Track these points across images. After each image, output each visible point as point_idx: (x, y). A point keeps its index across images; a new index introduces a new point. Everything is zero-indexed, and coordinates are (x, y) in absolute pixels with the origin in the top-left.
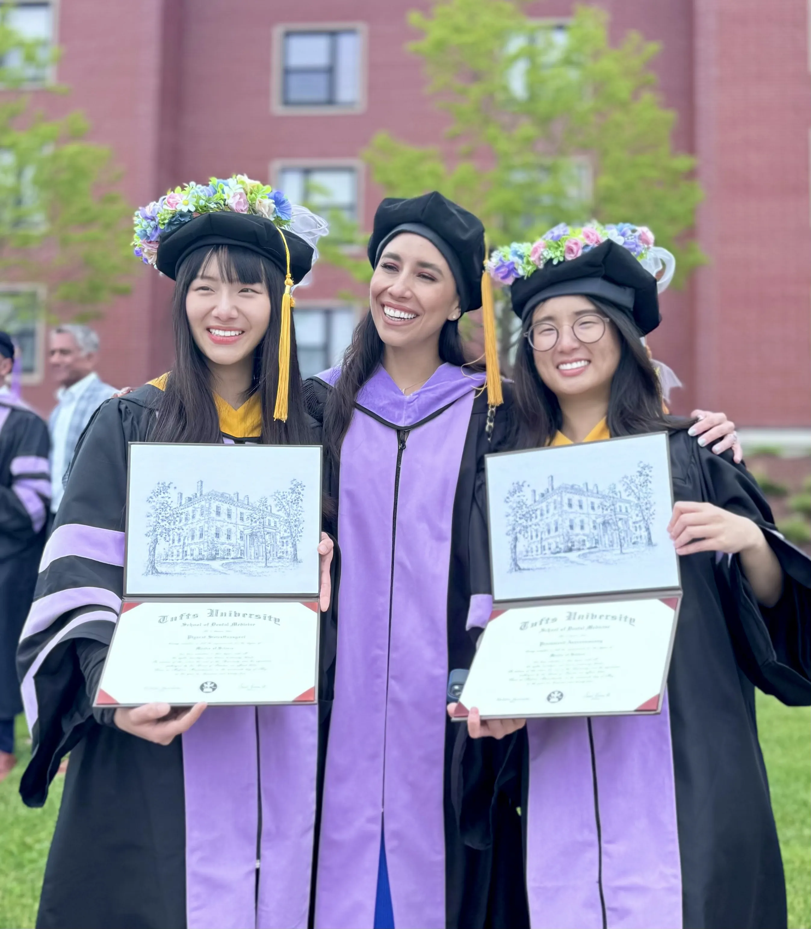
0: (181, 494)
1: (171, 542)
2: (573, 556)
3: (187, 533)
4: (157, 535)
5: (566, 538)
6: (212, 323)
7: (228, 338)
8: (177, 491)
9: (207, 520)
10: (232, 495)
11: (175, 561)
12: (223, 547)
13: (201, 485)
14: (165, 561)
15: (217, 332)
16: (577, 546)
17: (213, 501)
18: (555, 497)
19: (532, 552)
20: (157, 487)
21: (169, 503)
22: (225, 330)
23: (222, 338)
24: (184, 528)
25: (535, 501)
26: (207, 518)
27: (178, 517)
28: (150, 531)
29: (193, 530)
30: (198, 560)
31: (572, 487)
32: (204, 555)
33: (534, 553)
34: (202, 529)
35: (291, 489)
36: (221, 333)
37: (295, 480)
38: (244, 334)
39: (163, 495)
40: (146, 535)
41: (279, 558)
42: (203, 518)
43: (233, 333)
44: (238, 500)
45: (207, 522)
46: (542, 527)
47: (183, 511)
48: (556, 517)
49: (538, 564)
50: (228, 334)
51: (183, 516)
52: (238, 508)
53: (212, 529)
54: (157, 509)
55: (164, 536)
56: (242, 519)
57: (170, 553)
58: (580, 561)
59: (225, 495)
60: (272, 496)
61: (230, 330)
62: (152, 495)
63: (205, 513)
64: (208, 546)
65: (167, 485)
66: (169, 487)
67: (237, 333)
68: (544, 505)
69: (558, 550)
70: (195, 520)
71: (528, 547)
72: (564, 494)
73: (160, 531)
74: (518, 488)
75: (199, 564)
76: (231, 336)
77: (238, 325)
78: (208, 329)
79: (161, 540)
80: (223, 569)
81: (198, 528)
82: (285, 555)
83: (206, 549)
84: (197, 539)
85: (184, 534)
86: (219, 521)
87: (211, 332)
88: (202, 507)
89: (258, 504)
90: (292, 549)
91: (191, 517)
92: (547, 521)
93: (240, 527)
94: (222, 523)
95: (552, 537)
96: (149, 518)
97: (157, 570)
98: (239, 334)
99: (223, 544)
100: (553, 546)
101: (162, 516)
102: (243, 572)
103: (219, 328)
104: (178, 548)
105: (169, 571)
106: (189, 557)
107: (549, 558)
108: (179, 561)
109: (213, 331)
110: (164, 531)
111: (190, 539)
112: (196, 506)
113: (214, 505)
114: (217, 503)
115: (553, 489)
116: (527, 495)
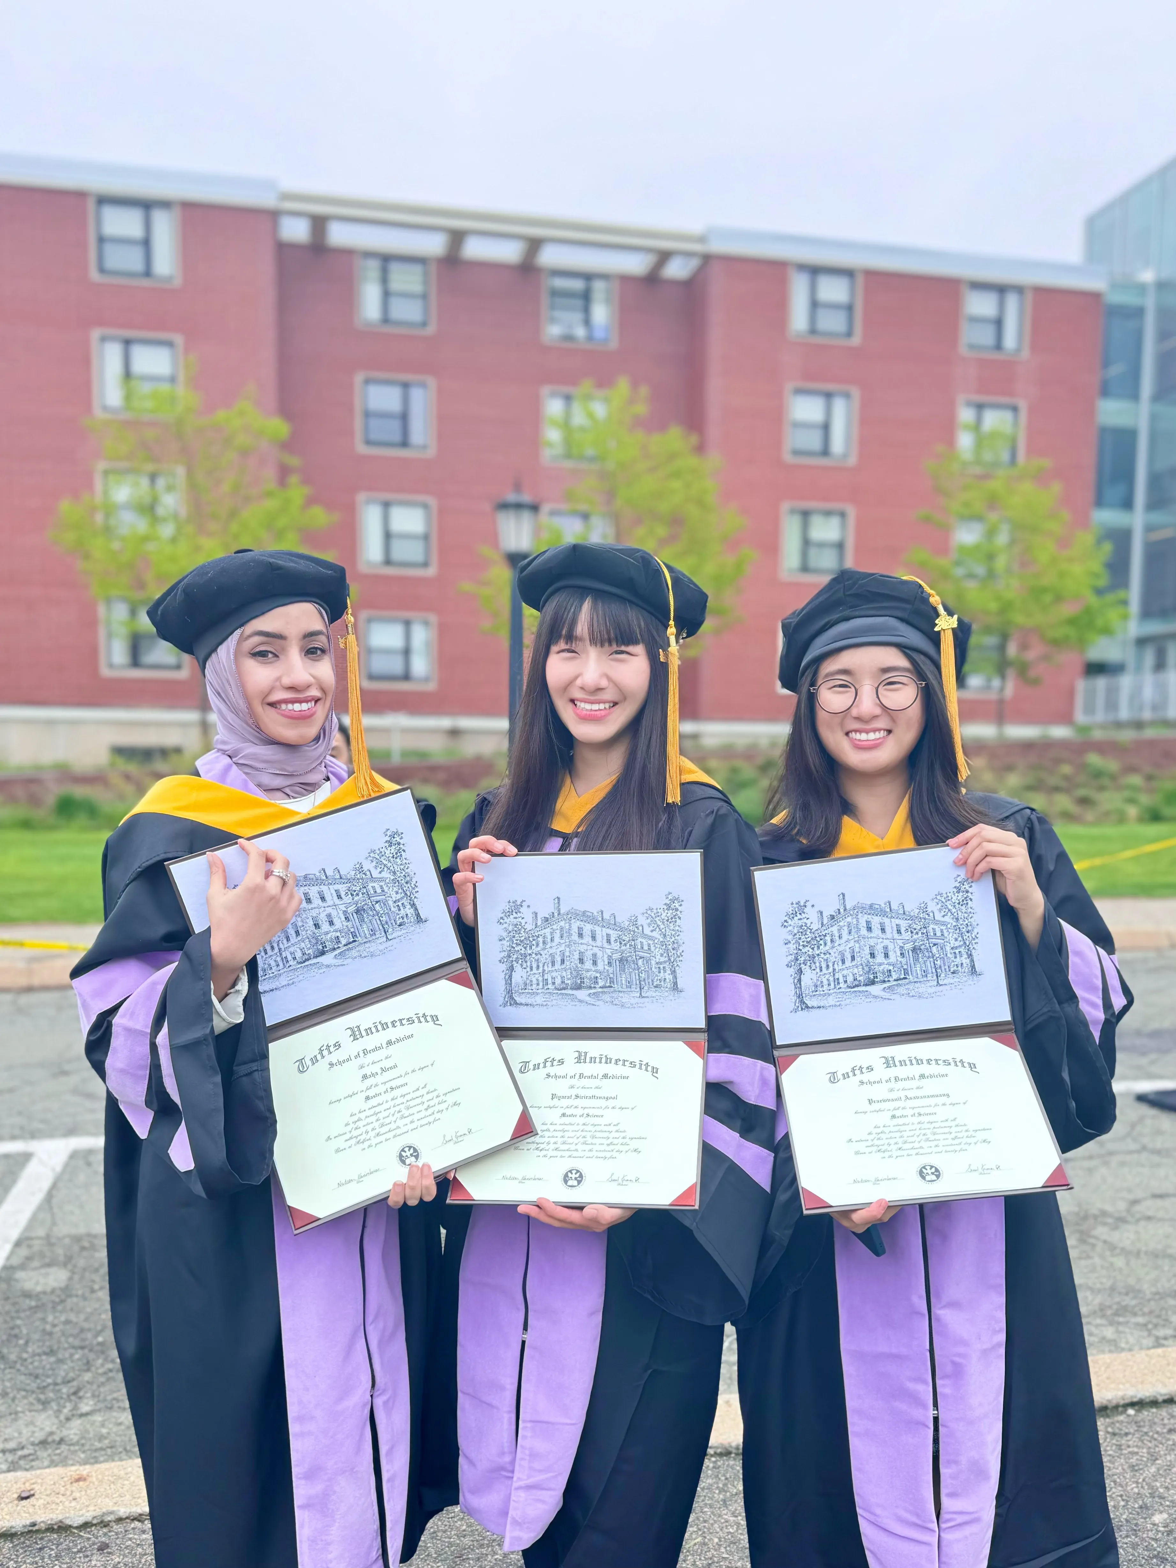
0: (536, 914)
1: (528, 969)
2: (875, 989)
3: (546, 959)
4: (512, 961)
5: (867, 969)
6: (577, 694)
7: (595, 713)
8: (532, 910)
9: (567, 943)
10: (596, 914)
11: (534, 991)
12: (588, 974)
13: (559, 903)
14: (523, 991)
15: (582, 705)
16: (880, 977)
17: (573, 921)
18: (849, 919)
19: (822, 986)
20: (508, 907)
21: (523, 925)
22: (592, 703)
23: (588, 713)
24: (542, 952)
25: (822, 925)
26: (567, 941)
27: (534, 940)
28: (505, 957)
29: (552, 956)
30: (561, 990)
31: (871, 906)
32: (567, 984)
33: (826, 987)
34: (563, 953)
35: (665, 904)
36: (588, 706)
37: (670, 893)
38: (617, 706)
39: (515, 915)
40: (500, 961)
41: (656, 987)
42: (563, 941)
43: (602, 706)
44: (602, 918)
45: (569, 946)
46: (834, 957)
47: (539, 933)
48: (852, 944)
49: (831, 1000)
50: (595, 707)
51: (541, 939)
52: (604, 929)
53: (575, 953)
54: (510, 932)
55: (520, 962)
56: (609, 941)
57: (528, 982)
58: (886, 995)
59: (587, 913)
60: (643, 914)
61: (599, 702)
62: (502, 915)
63: (565, 935)
64: (571, 973)
65: (519, 903)
66: (522, 906)
67: (607, 706)
68: (835, 929)
69: (857, 983)
70: (554, 944)
71: (818, 980)
72: (860, 915)
73: (515, 956)
74: (800, 908)
75: (563, 994)
76: (600, 710)
77: (609, 695)
78: (573, 701)
79: (517, 967)
80: (589, 999)
81: (558, 953)
82: (662, 983)
83: (569, 976)
84: (558, 966)
85: (543, 960)
86: (581, 944)
87: (576, 705)
88: (562, 929)
89: (627, 923)
90: (671, 977)
91: (549, 940)
92: (841, 948)
93: (607, 950)
94: (585, 947)
95: (847, 968)
96: (501, 942)
97: (515, 1001)
98: (610, 707)
99: (588, 971)
100: (850, 979)
101: (517, 940)
102: (614, 1003)
103: (585, 701)
104: (537, 976)
105: (529, 1001)
106: (550, 986)
107: (844, 993)
108: (540, 991)
109: (578, 703)
110: (520, 956)
111: (550, 965)
112: (555, 927)
113: (576, 925)
114: (578, 923)
115: (845, 910)
116: (812, 918)
